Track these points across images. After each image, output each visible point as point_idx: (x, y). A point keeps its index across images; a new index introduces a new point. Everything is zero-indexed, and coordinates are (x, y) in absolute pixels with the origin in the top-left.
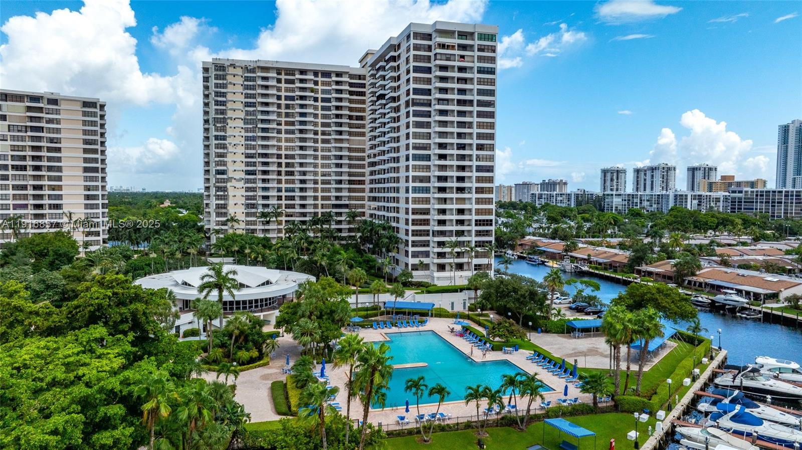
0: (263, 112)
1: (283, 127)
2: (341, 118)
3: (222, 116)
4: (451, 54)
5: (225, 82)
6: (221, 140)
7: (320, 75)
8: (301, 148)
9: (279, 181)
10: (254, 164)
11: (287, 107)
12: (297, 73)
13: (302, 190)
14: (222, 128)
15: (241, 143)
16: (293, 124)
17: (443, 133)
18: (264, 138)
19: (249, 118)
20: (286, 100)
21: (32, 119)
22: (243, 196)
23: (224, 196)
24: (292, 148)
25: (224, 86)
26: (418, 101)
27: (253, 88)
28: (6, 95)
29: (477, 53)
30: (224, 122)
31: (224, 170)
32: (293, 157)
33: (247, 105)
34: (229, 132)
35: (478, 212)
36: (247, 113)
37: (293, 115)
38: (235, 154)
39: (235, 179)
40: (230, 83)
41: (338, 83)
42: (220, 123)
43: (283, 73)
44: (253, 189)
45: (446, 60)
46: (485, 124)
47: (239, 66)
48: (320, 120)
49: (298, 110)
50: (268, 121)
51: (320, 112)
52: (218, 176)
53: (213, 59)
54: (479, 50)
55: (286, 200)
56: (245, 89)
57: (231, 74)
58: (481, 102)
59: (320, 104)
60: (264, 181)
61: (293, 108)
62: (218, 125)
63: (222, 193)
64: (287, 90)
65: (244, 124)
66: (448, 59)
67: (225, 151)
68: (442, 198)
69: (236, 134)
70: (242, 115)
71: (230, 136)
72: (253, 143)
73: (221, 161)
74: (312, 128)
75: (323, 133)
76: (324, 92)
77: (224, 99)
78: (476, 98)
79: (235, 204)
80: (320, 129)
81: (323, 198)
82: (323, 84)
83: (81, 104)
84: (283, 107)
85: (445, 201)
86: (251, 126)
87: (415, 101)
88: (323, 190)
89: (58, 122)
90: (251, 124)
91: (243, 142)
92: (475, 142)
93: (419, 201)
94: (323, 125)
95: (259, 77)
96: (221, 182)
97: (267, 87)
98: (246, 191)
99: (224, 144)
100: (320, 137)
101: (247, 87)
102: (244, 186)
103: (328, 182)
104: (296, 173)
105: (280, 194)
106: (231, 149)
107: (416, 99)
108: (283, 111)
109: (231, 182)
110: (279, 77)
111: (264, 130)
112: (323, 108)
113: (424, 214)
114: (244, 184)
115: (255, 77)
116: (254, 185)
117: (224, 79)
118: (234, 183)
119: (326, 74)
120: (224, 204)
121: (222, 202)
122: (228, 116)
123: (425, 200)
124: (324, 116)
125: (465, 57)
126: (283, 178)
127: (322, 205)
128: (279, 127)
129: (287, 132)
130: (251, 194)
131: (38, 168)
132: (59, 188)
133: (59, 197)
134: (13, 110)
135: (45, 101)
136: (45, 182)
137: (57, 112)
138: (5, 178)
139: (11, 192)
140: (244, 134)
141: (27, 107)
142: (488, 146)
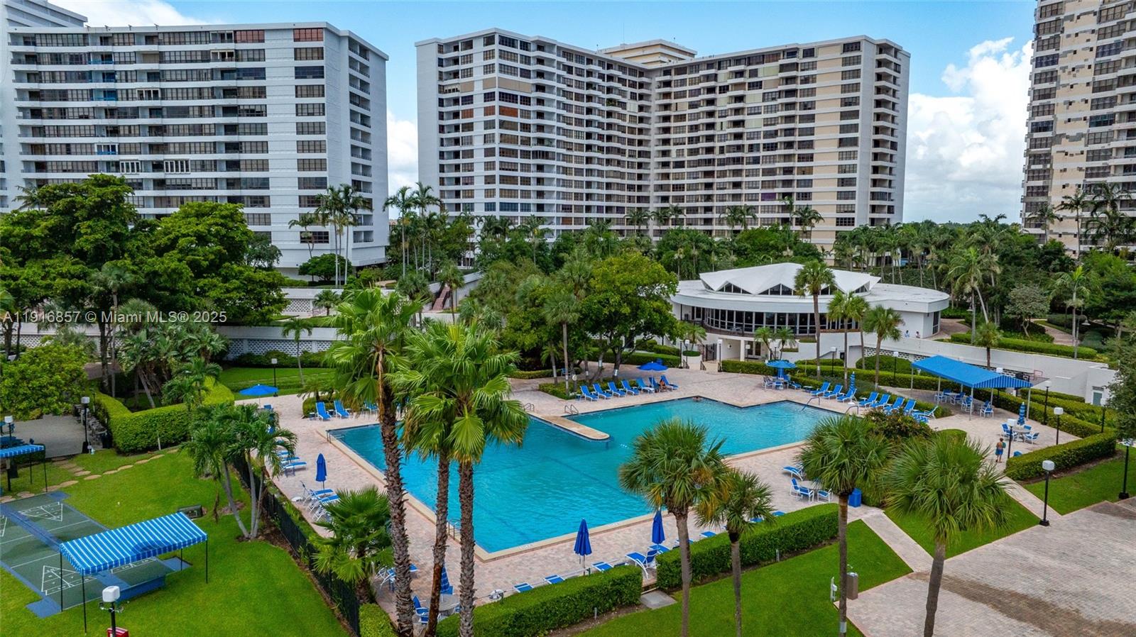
6: (1047, 64)
10: (1111, 101)
14: (1052, 41)
15: (1087, 64)
21: (789, 80)
22: (1080, 169)
23: (1045, 171)
28: (763, 55)
30: (1057, 29)
31: (1048, 122)
34: (1065, 46)
38: (1072, 87)
39: (1068, 137)
42: (1050, 32)
44: (1104, 154)
52: (1038, 135)
60: (1131, 134)
62: (1044, 37)
63: (1040, 167)
65: (1099, 22)
67: (1054, 85)
69: (1079, 47)
70: (1096, 5)
71: (1065, 54)
72: (1113, 58)
73: (1044, 106)
79: (1064, 187)
83: (841, 49)
86: (1114, 23)
89: (814, 79)
90: (1112, 18)
91: (1091, 62)
96: (1041, 146)
98: (1088, 159)
99: (1053, 72)
102: (1085, 149)
106: (1065, 79)
109: (1060, 143)
114: (1086, 145)
116: (1106, 146)
118: (1066, 145)
120: (1044, 187)
121: (1040, 183)
122: (1067, 14)
131: (789, 145)
132: (809, 170)
133: (809, 183)
134: (768, 73)
135: (801, 53)
136: (796, 164)
137: (813, 66)
138: (756, 160)
139: (761, 178)
140: (1095, 43)
141: (782, 66)
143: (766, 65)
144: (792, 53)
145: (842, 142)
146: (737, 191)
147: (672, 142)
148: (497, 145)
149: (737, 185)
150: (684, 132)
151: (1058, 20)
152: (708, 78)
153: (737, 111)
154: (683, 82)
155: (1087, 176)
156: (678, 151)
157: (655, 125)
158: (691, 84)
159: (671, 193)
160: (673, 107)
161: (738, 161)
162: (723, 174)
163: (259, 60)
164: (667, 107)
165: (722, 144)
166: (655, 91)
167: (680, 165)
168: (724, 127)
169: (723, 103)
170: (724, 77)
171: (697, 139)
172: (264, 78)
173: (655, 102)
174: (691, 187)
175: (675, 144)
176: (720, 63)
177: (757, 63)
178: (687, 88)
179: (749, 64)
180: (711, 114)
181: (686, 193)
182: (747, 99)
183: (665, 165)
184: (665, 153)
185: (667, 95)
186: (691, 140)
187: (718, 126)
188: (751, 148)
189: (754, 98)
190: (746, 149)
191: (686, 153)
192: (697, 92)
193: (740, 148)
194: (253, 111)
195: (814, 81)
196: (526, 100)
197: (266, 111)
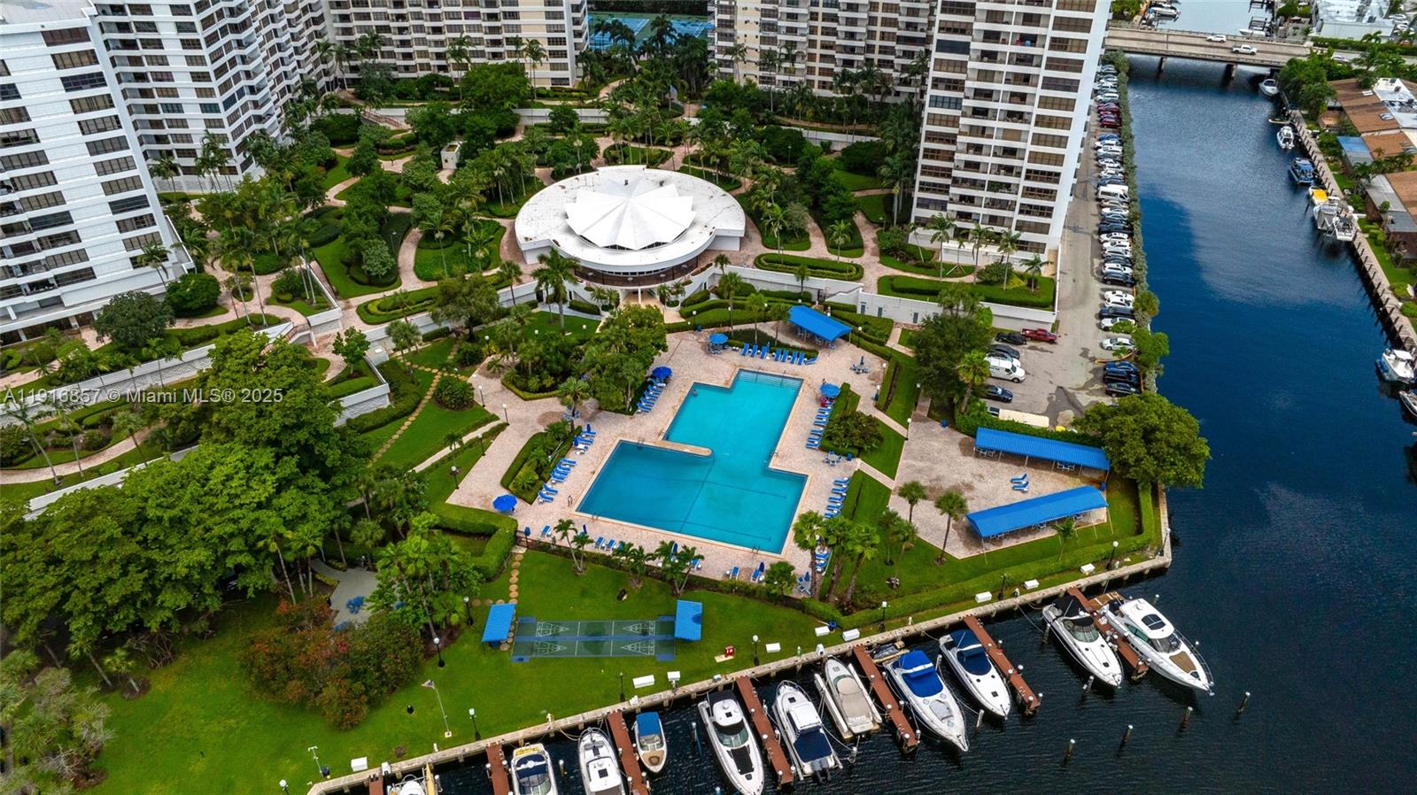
22: (757, 9)
23: (731, 7)
35: (1035, 157)
55: (823, 20)
68: (978, 126)
79: (746, 22)
81: (885, 22)
85: (984, 131)
88: (887, 8)
93: (941, 120)
105: (814, 10)
113: (947, 142)
120: (730, 21)
121: (727, 17)
127: (883, 33)
130: (770, 7)
142: (1075, 43)
146: (436, 9)
148: (200, 33)
149: (433, 3)
155: (763, 15)
172: (19, 97)
181: (371, 10)
194: (17, 139)
197: (36, 136)
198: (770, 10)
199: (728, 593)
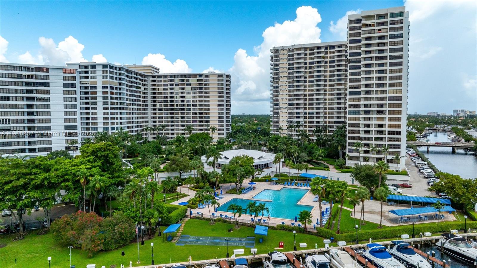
0: (297, 72)
1: (308, 79)
2: (341, 71)
3: (277, 76)
4: (371, 30)
5: (279, 58)
6: (276, 88)
7: (328, 48)
8: (318, 90)
9: (305, 109)
10: (292, 100)
11: (310, 68)
12: (315, 49)
13: (317, 113)
14: (277, 82)
15: (286, 89)
16: (313, 77)
17: (368, 78)
18: (298, 86)
19: (290, 76)
20: (309, 64)
21: (199, 84)
22: (286, 117)
23: (278, 117)
24: (313, 90)
25: (278, 61)
26: (353, 60)
27: (292, 60)
28: (191, 75)
29: (389, 26)
30: (278, 79)
31: (278, 104)
32: (313, 95)
33: (289, 69)
34: (281, 84)
35: (390, 126)
36: (289, 73)
37: (313, 72)
38: (283, 95)
39: (283, 108)
40: (281, 59)
41: (339, 51)
42: (276, 80)
43: (308, 50)
44: (292, 113)
45: (369, 34)
46: (396, 70)
47: (285, 50)
48: (328, 74)
49: (316, 69)
50: (300, 77)
51: (328, 69)
52: (275, 107)
53: (273, 47)
54: (391, 24)
55: (309, 119)
56: (288, 61)
57: (282, 54)
58: (393, 56)
59: (328, 64)
60: (297, 108)
61: (314, 68)
63: (277, 115)
64: (310, 59)
65: (288, 79)
66: (370, 33)
67: (278, 94)
68: (367, 117)
69: (284, 85)
70: (287, 75)
71: (281, 86)
72: (292, 89)
73: (276, 99)
74: (323, 78)
75: (330, 81)
76: (331, 57)
77: (278, 67)
78: (388, 54)
79: (283, 121)
80: (328, 78)
81: (330, 118)
82: (330, 53)
83: (217, 76)
84: (308, 68)
85: (369, 119)
86: (291, 80)
87: (351, 60)
88: (330, 113)
89: (208, 84)
90: (291, 79)
91: (287, 89)
92: (388, 82)
93: (353, 119)
94: (330, 76)
95: (295, 54)
96: (276, 110)
97: (299, 59)
98: (288, 114)
99: (278, 90)
100: (328, 83)
101: (289, 60)
102: (287, 112)
103: (333, 109)
104: (314, 104)
105: (305, 115)
106: (281, 92)
107: (352, 59)
108: (308, 70)
109: (281, 109)
110: (306, 52)
111: (298, 82)
112: (330, 67)
113: (357, 127)
114: (287, 110)
115: (294, 54)
116: (292, 111)
117: (278, 57)
118: (282, 110)
119: (332, 47)
120: (278, 121)
121: (277, 120)
122: (280, 76)
123: (357, 118)
124: (331, 71)
125: (382, 30)
126: (308, 107)
127: (329, 121)
128: (306, 79)
129: (310, 82)
130: (291, 115)
131: (201, 105)
132: (208, 113)
133: (208, 117)
134: (193, 81)
135: (204, 76)
136: (204, 111)
137: (208, 80)
138: (190, 109)
139: (192, 115)
140: (287, 84)
141: (198, 79)
142: (398, 84)
143: (192, 78)
144: (201, 76)
145: (219, 105)
146: (183, 120)
147: (157, 102)
148: (109, 106)
149: (183, 118)
150: (162, 98)
151: (278, 77)
152: (171, 81)
153: (182, 93)
154: (161, 81)
155: (288, 118)
156: (160, 105)
157: (150, 95)
158: (164, 82)
159: (158, 120)
160: (157, 89)
161: (184, 109)
162: (178, 114)
163: (46, 79)
164: (154, 89)
165: (177, 103)
166: (149, 83)
167: (161, 110)
168: (177, 98)
169: (177, 89)
170: (177, 81)
171: (167, 101)
172: (49, 87)
173: (150, 87)
174: (165, 118)
175: (158, 102)
176: (175, 76)
177: (189, 78)
178: (163, 83)
179: (186, 78)
180: (172, 93)
181: (163, 120)
182: (186, 89)
183: (155, 110)
184: (154, 106)
185: (154, 85)
186: (165, 101)
187: (175, 97)
188: (188, 105)
189: (188, 89)
190: (186, 105)
191: (163, 106)
192: (167, 85)
193: (184, 105)
194: (43, 99)
195: (209, 85)
196: (116, 89)
197: (50, 100)
198: (291, 117)
199: (280, 230)
